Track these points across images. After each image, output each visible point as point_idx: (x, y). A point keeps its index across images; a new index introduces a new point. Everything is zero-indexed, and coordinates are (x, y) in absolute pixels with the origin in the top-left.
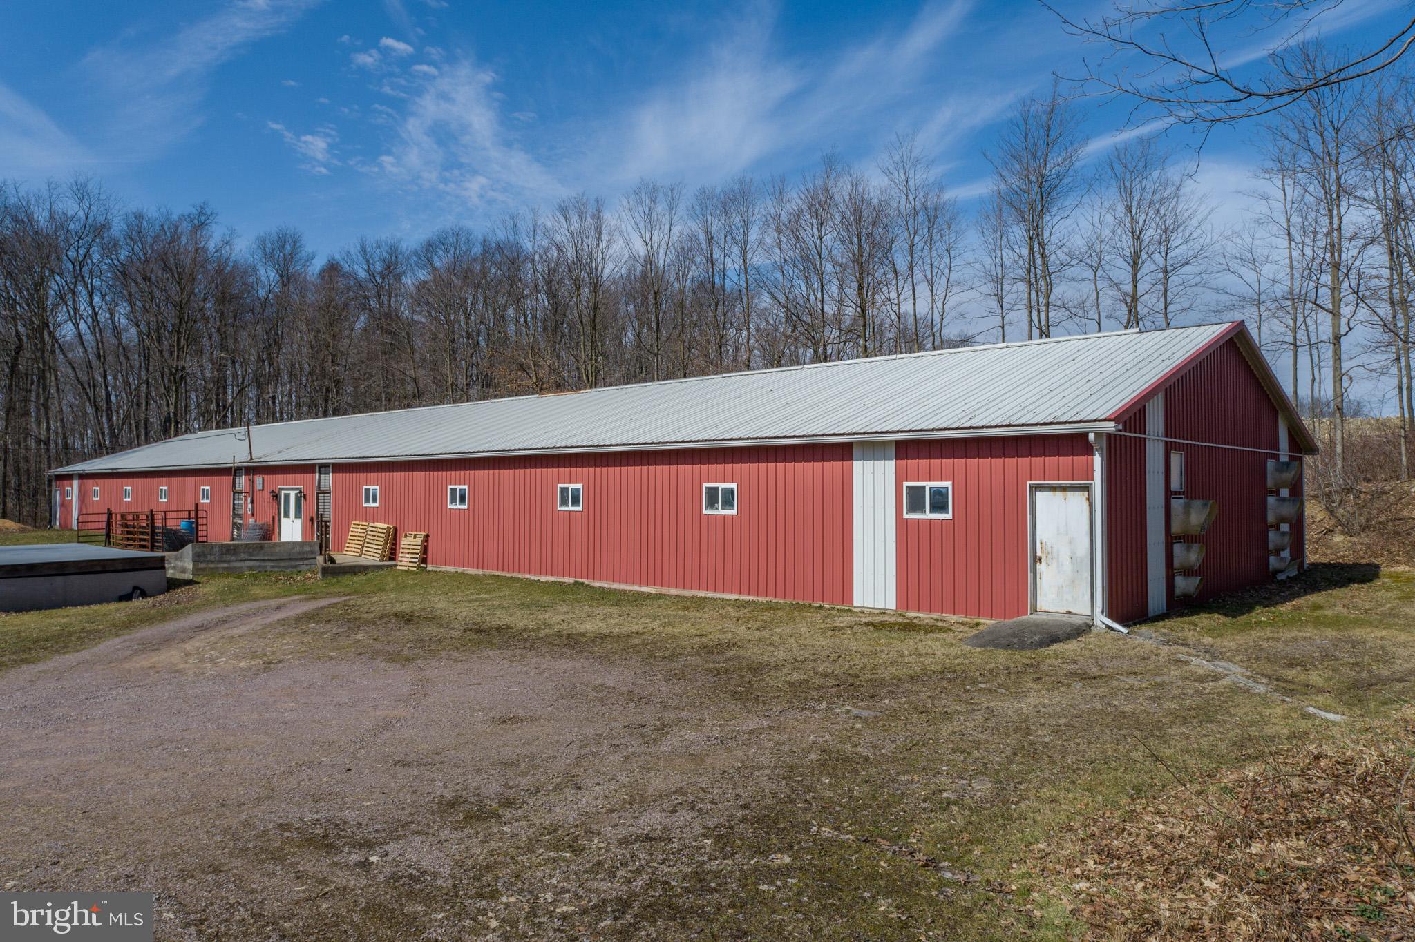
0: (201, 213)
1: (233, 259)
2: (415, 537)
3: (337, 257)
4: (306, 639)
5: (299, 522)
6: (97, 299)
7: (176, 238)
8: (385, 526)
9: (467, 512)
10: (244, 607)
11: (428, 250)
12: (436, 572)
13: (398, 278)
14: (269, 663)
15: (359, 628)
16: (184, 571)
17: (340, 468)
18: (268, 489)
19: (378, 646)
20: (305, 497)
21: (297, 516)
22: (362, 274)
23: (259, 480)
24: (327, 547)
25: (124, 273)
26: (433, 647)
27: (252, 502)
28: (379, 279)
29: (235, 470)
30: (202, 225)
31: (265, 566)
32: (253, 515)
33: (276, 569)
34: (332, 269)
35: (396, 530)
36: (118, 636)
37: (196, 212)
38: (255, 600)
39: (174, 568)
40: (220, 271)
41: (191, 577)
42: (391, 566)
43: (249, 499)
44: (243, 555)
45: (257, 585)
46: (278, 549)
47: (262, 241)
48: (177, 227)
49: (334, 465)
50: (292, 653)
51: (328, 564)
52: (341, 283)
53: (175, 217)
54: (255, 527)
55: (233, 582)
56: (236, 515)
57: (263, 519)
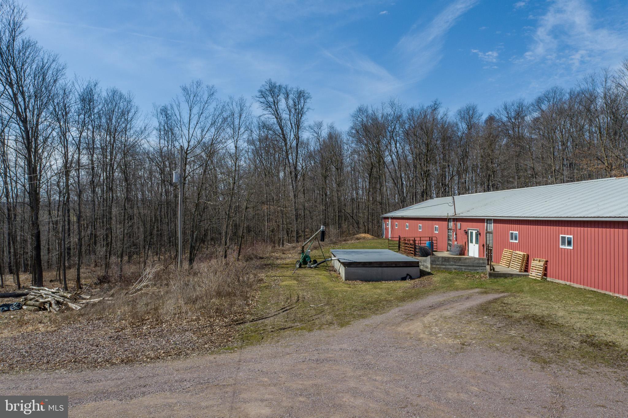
0: (435, 104)
1: (448, 121)
2: (540, 261)
3: (493, 113)
4: (483, 328)
5: (477, 246)
6: (398, 145)
7: (425, 116)
8: (522, 253)
9: (572, 251)
10: (452, 294)
11: (538, 102)
12: (553, 282)
13: (523, 118)
14: (463, 345)
15: (511, 325)
16: (427, 268)
17: (497, 221)
18: (463, 229)
19: (525, 344)
20: (480, 234)
21: (477, 242)
22: (505, 119)
23: (459, 224)
24: (491, 260)
25: (407, 134)
26: (561, 353)
27: (456, 234)
28: (513, 120)
29: (448, 219)
30: (435, 109)
31: (462, 269)
32: (456, 240)
33: (467, 270)
34: (491, 119)
35: (528, 256)
36: (398, 306)
37: (433, 104)
38: (457, 289)
39: (423, 265)
40: (443, 127)
41: (430, 271)
42: (526, 275)
43: (454, 233)
44: (452, 262)
45: (458, 279)
46: (467, 261)
47: (460, 112)
48: (426, 112)
49: (494, 220)
50: (475, 338)
51: (492, 272)
52: (495, 125)
53: (425, 108)
54: (457, 246)
55: (447, 275)
56: (449, 240)
57: (461, 243)
